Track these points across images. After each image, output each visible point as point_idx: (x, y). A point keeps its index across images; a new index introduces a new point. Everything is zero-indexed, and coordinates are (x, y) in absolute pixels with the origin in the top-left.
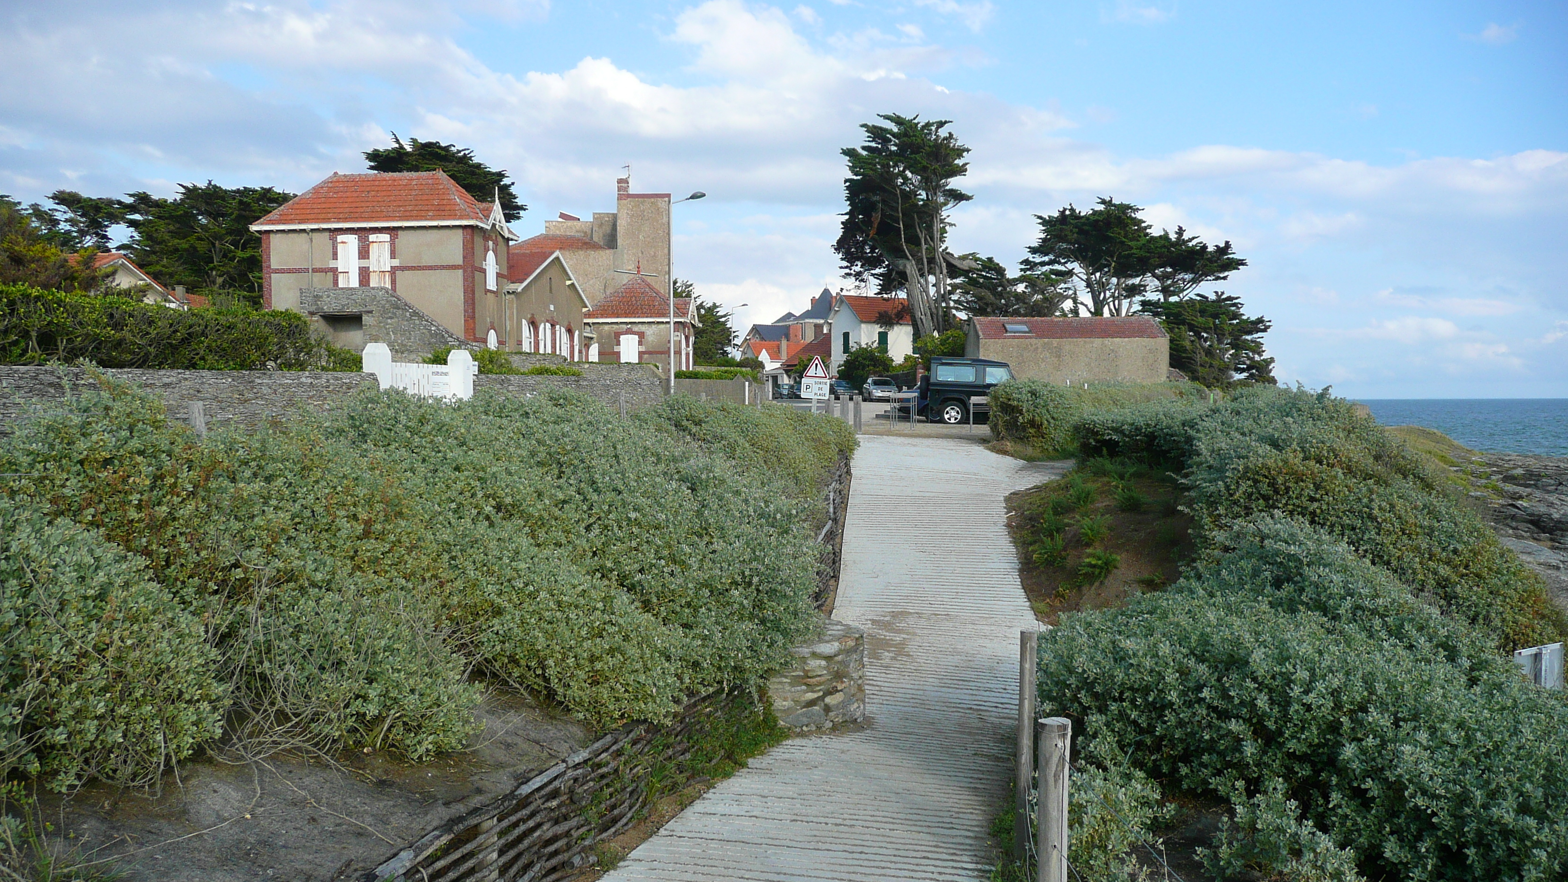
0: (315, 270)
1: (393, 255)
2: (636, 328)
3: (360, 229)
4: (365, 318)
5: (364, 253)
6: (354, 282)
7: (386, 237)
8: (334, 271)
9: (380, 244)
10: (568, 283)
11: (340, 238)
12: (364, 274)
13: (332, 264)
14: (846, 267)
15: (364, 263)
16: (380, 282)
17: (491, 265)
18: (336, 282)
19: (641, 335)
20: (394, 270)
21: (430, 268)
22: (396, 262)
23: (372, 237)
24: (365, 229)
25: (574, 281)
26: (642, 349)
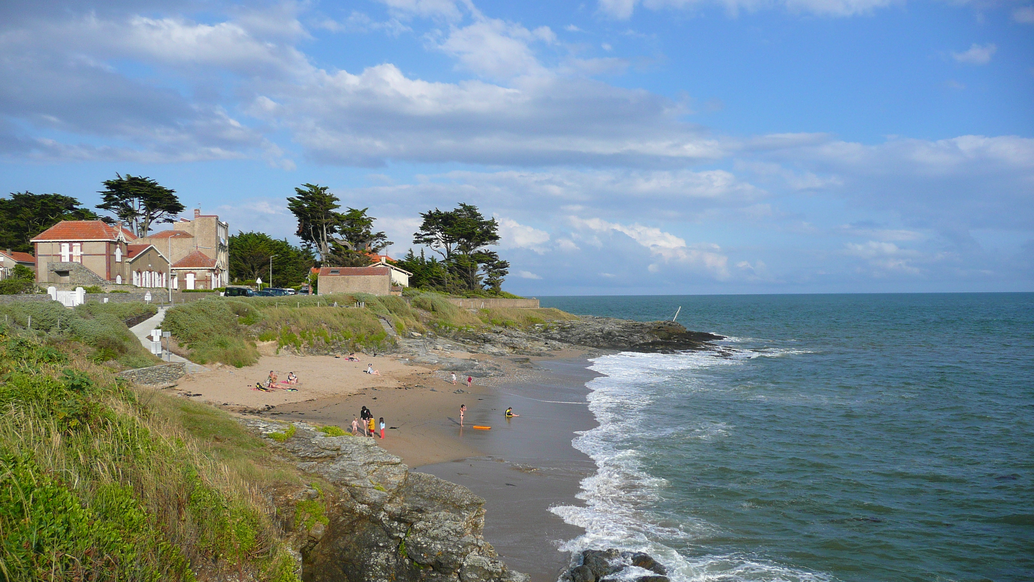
0: (54, 255)
1: (81, 251)
2: (193, 271)
3: (69, 242)
4: (70, 272)
5: (71, 250)
6: (68, 260)
7: (79, 244)
8: (60, 255)
9: (77, 247)
10: (159, 255)
11: (63, 244)
12: (71, 257)
13: (60, 253)
14: (304, 242)
15: (71, 253)
16: (76, 260)
17: (118, 253)
18: (61, 259)
19: (195, 274)
20: (82, 255)
21: (95, 255)
22: (82, 253)
23: (74, 244)
24: (71, 242)
25: (161, 254)
26: (196, 279)
